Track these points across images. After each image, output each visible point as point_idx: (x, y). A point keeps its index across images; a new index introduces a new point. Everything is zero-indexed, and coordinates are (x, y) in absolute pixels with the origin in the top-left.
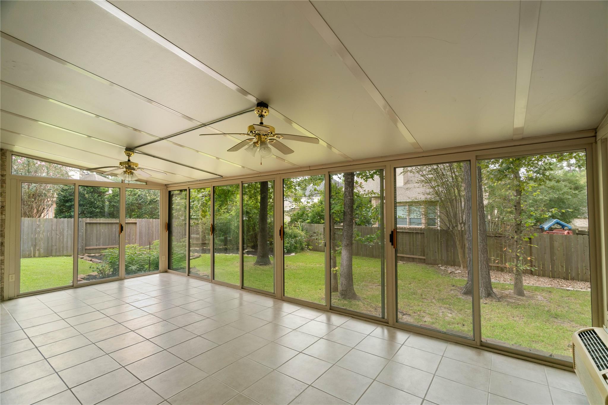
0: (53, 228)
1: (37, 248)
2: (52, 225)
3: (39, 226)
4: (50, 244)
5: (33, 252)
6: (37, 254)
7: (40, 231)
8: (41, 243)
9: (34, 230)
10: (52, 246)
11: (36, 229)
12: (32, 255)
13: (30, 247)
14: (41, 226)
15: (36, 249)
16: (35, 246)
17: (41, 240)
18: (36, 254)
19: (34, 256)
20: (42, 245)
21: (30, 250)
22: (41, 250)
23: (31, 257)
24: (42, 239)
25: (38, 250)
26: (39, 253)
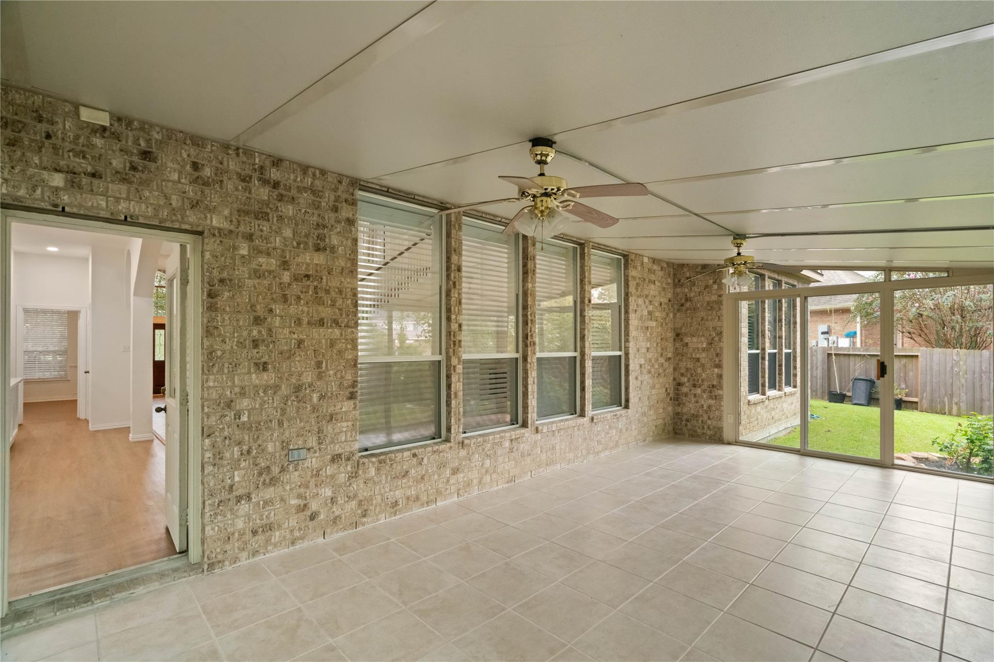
0: (983, 368)
1: (955, 400)
2: (981, 362)
3: (958, 362)
4: (978, 396)
5: (948, 406)
6: (955, 410)
7: (959, 372)
8: (961, 392)
9: (948, 369)
10: (982, 400)
11: (952, 368)
12: (947, 410)
13: (944, 398)
14: (961, 363)
15: (954, 402)
16: (952, 396)
17: (961, 387)
18: (953, 410)
19: (950, 414)
20: (964, 397)
21: (944, 402)
22: (961, 404)
23: (945, 414)
24: (963, 385)
25: (956, 404)
26: (959, 409)
